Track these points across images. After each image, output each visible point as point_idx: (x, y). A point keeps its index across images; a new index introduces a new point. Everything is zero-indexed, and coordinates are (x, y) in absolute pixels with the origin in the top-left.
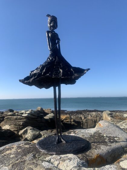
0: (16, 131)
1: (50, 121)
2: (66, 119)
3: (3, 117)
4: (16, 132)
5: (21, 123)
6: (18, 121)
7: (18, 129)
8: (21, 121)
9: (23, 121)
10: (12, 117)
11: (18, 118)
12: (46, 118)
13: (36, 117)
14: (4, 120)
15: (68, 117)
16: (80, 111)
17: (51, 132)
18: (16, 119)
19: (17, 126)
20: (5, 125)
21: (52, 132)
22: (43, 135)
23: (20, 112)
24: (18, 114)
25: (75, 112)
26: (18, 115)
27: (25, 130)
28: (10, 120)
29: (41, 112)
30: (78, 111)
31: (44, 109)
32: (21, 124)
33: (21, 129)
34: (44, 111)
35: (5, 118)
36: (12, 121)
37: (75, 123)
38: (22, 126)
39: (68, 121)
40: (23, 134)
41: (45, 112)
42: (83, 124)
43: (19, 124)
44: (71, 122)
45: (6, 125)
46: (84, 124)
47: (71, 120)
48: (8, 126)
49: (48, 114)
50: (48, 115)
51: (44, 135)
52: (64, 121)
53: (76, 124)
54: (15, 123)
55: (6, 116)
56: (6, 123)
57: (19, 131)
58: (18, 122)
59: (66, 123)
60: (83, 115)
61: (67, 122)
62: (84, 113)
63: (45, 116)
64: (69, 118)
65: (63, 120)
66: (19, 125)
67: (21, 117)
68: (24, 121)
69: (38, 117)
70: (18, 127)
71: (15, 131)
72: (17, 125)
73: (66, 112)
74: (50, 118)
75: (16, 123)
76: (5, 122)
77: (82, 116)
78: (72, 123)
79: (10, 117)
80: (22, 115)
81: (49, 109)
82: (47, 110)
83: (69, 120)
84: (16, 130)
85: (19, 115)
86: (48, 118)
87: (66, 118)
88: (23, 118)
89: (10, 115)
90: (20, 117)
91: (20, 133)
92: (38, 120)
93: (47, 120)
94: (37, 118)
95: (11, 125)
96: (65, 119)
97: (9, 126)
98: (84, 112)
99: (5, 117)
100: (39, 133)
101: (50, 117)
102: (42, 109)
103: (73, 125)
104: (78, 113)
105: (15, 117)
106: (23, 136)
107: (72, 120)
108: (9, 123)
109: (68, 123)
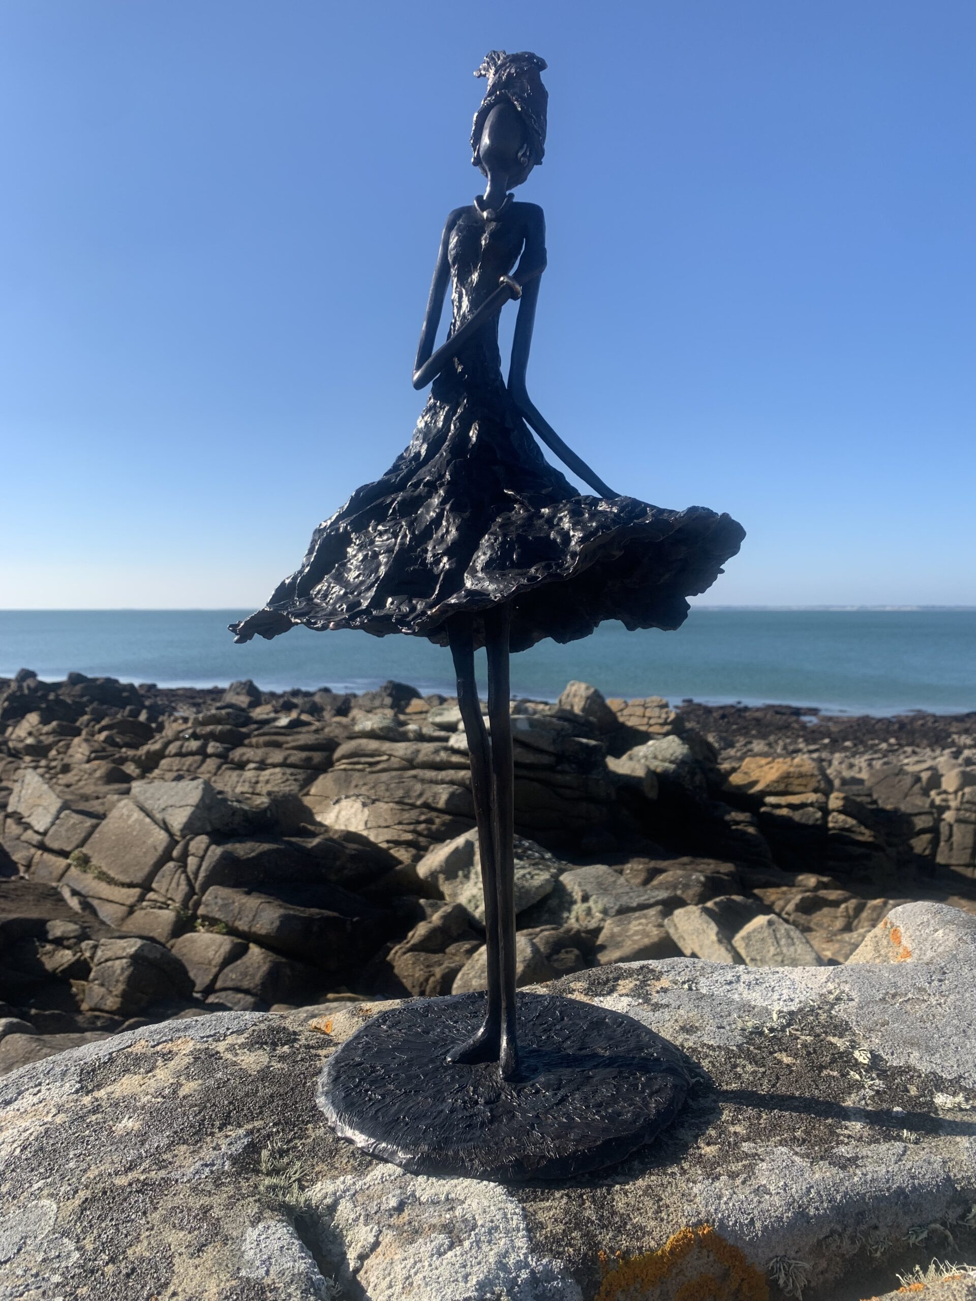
0: (408, 844)
1: (652, 794)
2: (784, 786)
3: (330, 746)
4: (403, 855)
5: (443, 795)
6: (423, 781)
7: (419, 834)
8: (442, 782)
9: (452, 782)
10: (386, 746)
11: (421, 758)
12: (620, 765)
13: (546, 760)
14: (331, 764)
15: (801, 775)
16: (936, 719)
17: (646, 882)
18: (410, 764)
19: (413, 814)
20: (337, 802)
21: (655, 882)
22: (577, 895)
23: (438, 719)
24: (425, 731)
25: (887, 722)
26: (421, 738)
27: (457, 850)
28: (371, 764)
29: (588, 723)
30: (914, 719)
31: (613, 703)
32: (441, 804)
33: (439, 837)
34: (610, 715)
35: (338, 753)
36: (384, 776)
37: (861, 822)
38: (447, 818)
39: (803, 805)
40: (441, 877)
41: (623, 725)
42: (934, 830)
43: (427, 797)
44: (826, 811)
45: (344, 803)
46: (944, 829)
47: (827, 794)
48: (358, 805)
49: (642, 737)
50: (641, 751)
51: (585, 899)
52: (770, 800)
53: (866, 835)
54: (400, 793)
55: (351, 738)
56: (344, 789)
57: (426, 849)
58: (418, 787)
59: (787, 820)
60: (956, 755)
61: (791, 806)
62: (965, 740)
63: (618, 755)
64: (813, 784)
65: (764, 793)
66: (426, 805)
67: (443, 755)
68: (461, 783)
69: (561, 757)
70: (419, 822)
71: (397, 843)
72: (413, 806)
73: (810, 720)
74: (651, 773)
75: (407, 794)
76: (337, 781)
77: (943, 760)
78: (837, 820)
79: (373, 745)
80: (446, 739)
81: (655, 699)
82: (639, 711)
83: (812, 797)
84: (409, 837)
85: (431, 739)
86: (640, 772)
87: (786, 777)
88: (455, 759)
89: (371, 735)
90: (437, 752)
91: (423, 869)
92: (559, 778)
93: (628, 784)
94: (551, 768)
95: (374, 802)
96: (782, 787)
97: (364, 805)
98: (967, 731)
99: (338, 745)
100: (555, 877)
101: (659, 766)
102: (596, 701)
103: (843, 837)
104: (912, 732)
105: (401, 749)
106: (446, 888)
107: (835, 801)
108: (363, 790)
109: (797, 816)
